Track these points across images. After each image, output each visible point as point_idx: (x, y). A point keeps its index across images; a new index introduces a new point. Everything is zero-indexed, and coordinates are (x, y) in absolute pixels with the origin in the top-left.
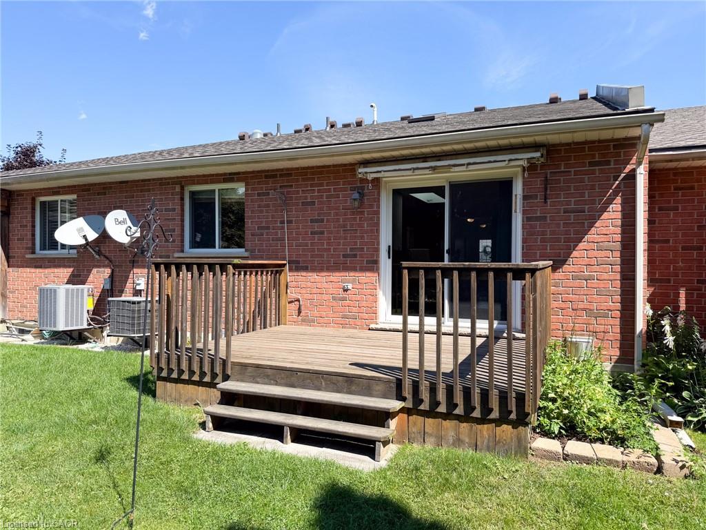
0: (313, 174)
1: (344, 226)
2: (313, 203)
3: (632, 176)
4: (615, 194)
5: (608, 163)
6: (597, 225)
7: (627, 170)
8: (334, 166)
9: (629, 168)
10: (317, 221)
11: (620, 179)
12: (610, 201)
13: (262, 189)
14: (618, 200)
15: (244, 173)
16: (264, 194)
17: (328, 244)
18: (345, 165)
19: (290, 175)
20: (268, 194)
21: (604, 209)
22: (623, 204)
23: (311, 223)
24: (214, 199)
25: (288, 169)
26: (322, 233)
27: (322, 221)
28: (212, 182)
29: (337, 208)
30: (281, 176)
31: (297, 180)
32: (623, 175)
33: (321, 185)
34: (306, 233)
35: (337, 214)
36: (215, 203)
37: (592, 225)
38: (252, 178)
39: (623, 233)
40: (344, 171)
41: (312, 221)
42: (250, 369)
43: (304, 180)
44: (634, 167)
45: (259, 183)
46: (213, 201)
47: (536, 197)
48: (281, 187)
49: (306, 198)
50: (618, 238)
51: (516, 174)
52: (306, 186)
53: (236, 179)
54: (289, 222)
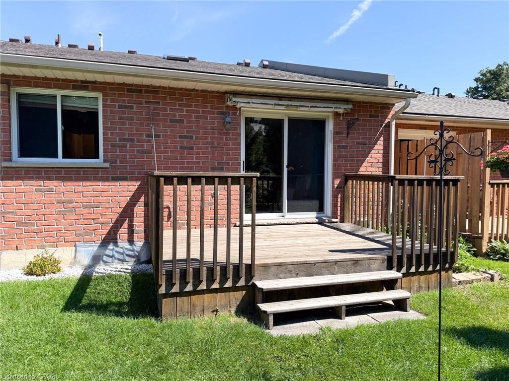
0: (181, 94)
1: (213, 143)
2: (182, 121)
3: (388, 126)
4: (380, 135)
5: (377, 116)
6: (372, 152)
7: (386, 122)
8: (202, 91)
9: (387, 121)
10: (186, 137)
11: (383, 127)
12: (378, 139)
13: (124, 101)
14: (382, 139)
15: (101, 83)
16: (126, 107)
17: (197, 158)
18: (212, 92)
19: (157, 92)
20: (132, 107)
21: (375, 144)
22: (384, 141)
23: (180, 138)
24: (56, 105)
25: (154, 87)
26: (192, 148)
27: (191, 138)
28: (57, 87)
29: (206, 128)
30: (147, 91)
31: (165, 99)
32: (384, 124)
33: (190, 106)
34: (175, 147)
35: (205, 133)
36: (56, 110)
37: (369, 152)
38: (112, 89)
39: (384, 157)
40: (212, 97)
41: (181, 137)
42: (273, 268)
43: (171, 99)
44: (389, 120)
45: (120, 95)
46: (53, 107)
47: (342, 133)
48: (146, 102)
49: (174, 116)
50: (381, 160)
51: (328, 117)
52: (175, 105)
53: (90, 88)
54: (157, 136)
